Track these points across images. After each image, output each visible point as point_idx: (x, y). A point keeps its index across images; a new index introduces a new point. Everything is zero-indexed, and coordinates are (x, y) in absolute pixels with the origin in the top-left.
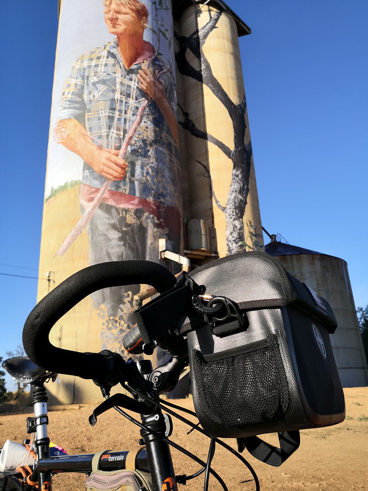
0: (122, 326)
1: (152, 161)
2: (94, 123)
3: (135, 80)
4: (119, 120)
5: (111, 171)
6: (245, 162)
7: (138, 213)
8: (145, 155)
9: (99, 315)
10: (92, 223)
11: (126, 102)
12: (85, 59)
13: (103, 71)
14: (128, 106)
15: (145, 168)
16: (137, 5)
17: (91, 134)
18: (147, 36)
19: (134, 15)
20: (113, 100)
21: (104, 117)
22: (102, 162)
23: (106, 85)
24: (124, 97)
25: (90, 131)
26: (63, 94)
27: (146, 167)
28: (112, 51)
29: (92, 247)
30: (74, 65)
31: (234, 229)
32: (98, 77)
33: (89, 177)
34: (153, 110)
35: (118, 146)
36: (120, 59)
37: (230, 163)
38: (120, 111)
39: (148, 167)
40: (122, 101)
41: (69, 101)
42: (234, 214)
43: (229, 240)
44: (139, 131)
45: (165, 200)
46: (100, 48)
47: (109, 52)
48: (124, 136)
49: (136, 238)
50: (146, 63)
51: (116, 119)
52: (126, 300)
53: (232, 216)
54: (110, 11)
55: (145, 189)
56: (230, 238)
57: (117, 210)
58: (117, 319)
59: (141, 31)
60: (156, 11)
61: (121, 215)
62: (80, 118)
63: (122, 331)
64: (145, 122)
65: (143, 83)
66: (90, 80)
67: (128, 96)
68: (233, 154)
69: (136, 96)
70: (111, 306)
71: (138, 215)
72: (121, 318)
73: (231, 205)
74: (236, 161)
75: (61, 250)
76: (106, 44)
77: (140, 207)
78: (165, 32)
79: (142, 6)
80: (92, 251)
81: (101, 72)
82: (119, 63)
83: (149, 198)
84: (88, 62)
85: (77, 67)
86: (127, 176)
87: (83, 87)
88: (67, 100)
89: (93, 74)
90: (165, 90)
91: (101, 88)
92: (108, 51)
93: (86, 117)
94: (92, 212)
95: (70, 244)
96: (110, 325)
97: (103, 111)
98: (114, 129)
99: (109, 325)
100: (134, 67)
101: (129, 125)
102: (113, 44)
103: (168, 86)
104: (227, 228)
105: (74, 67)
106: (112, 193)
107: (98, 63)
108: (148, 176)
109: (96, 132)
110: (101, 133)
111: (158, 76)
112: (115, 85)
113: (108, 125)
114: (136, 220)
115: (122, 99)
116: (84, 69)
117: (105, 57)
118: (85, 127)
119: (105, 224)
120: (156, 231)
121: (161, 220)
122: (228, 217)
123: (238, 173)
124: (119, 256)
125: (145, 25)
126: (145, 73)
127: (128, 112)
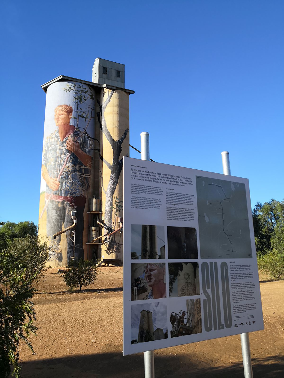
0: (55, 244)
1: (71, 180)
2: (50, 167)
3: (65, 146)
5: (54, 187)
8: (67, 178)
9: (49, 240)
10: (48, 207)
11: (61, 157)
12: (48, 138)
14: (61, 158)
15: (67, 184)
21: (53, 165)
22: (51, 184)
23: (54, 151)
24: (60, 155)
25: (48, 171)
28: (56, 134)
31: (109, 201)
33: (48, 190)
34: (72, 157)
35: (57, 177)
36: (59, 138)
37: (110, 171)
38: (58, 161)
39: (68, 183)
40: (59, 157)
44: (65, 169)
45: (76, 195)
47: (55, 134)
48: (59, 172)
49: (62, 212)
50: (70, 136)
51: (56, 165)
53: (108, 195)
54: (56, 115)
55: (66, 192)
56: (107, 205)
57: (55, 202)
59: (69, 121)
60: (77, 106)
61: (57, 204)
62: (46, 165)
64: (68, 164)
65: (68, 146)
66: (49, 149)
68: (112, 167)
69: (65, 153)
71: (63, 203)
73: (108, 190)
74: (113, 170)
75: (41, 217)
77: (64, 200)
79: (70, 108)
82: (59, 140)
83: (68, 196)
86: (60, 188)
89: (50, 146)
91: (52, 152)
93: (48, 165)
98: (56, 170)
100: (65, 140)
101: (61, 167)
102: (57, 131)
103: (82, 141)
104: (106, 200)
106: (54, 196)
107: (52, 140)
108: (68, 187)
109: (50, 171)
111: (76, 140)
112: (57, 150)
113: (54, 168)
114: (62, 205)
117: (54, 138)
118: (47, 169)
119: (51, 208)
120: (70, 208)
121: (73, 203)
123: (113, 175)
124: (55, 220)
125: (71, 117)
126: (69, 141)
127: (61, 161)
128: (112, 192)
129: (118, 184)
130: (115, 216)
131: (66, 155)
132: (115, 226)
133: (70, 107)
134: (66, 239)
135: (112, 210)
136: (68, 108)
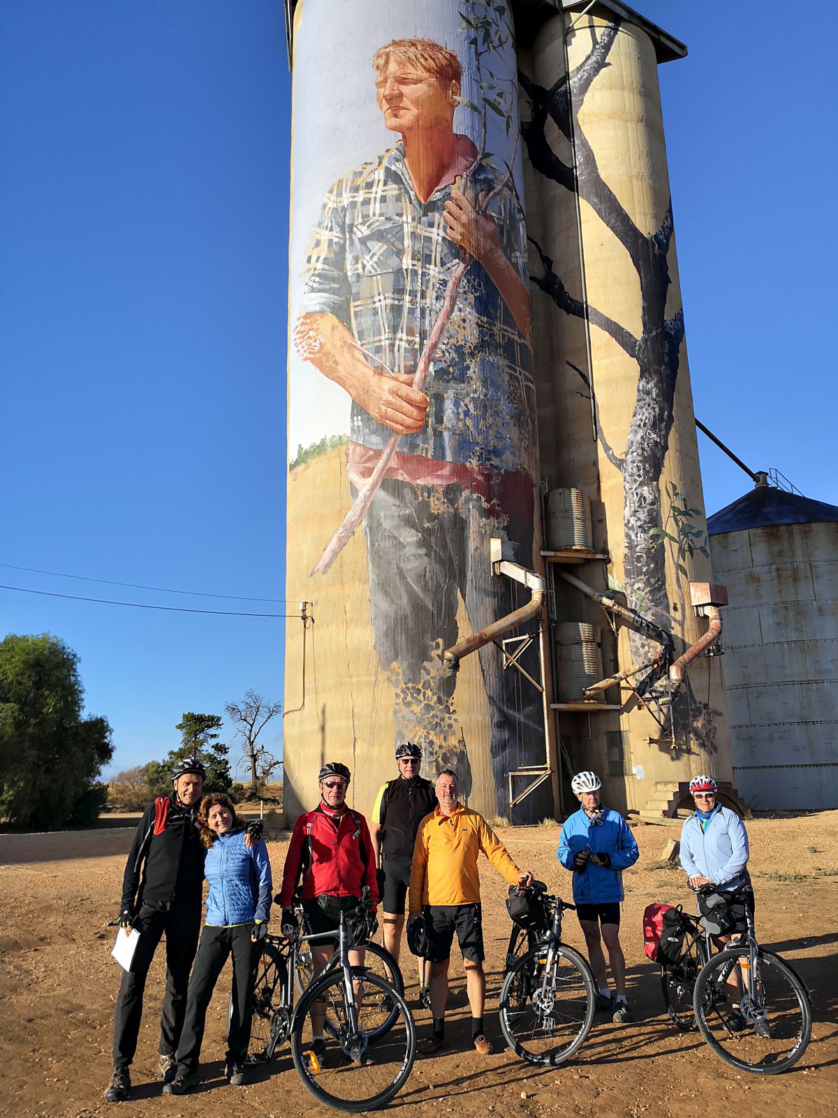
0: (428, 701)
1: (476, 386)
2: (367, 321)
3: (439, 225)
4: (411, 311)
5: (400, 416)
6: (666, 359)
7: (451, 493)
8: (462, 378)
9: (389, 680)
10: (371, 515)
11: (423, 274)
12: (344, 188)
13: (377, 212)
14: (428, 281)
15: (462, 404)
16: (438, 58)
17: (362, 345)
18: (461, 123)
19: (433, 80)
20: (399, 273)
21: (384, 308)
22: (384, 399)
23: (386, 243)
24: (420, 263)
25: (360, 339)
26: (309, 260)
27: (463, 401)
28: (393, 168)
29: (373, 561)
30: (326, 200)
31: (641, 504)
32: (369, 227)
33: (361, 428)
34: (475, 282)
35: (411, 366)
36: (408, 184)
37: (633, 366)
38: (413, 293)
39: (467, 400)
40: (415, 273)
41: (319, 275)
42: (641, 472)
43: (630, 525)
44: (448, 331)
45: (502, 461)
46: (371, 163)
47: (388, 169)
48: (422, 344)
49: (448, 540)
50: (460, 182)
51: (406, 311)
52: (434, 653)
53: (636, 477)
54: (386, 80)
55: (463, 444)
56: (633, 520)
57: (413, 490)
58: (420, 687)
59: (448, 116)
60: (477, 60)
61: (420, 498)
62: (341, 312)
63: (428, 707)
64: (460, 310)
65: (455, 228)
66: (355, 234)
67: (427, 259)
68: (640, 346)
69: (441, 258)
70: (409, 665)
71: (451, 497)
72: (427, 685)
73: (635, 454)
74: (646, 360)
75: (321, 565)
76: (383, 153)
77: (455, 480)
78: (499, 99)
79: (448, 56)
80: (373, 567)
81: (374, 215)
82: (407, 192)
83: (470, 462)
84: (350, 195)
85: (331, 205)
86: (430, 423)
87: (343, 248)
88: (316, 272)
89: (360, 220)
90: (498, 231)
91: (377, 248)
92: (387, 167)
93: (352, 310)
94: (370, 496)
95: (335, 554)
96: (409, 698)
97: (382, 297)
98: (402, 332)
99: (406, 699)
100: (436, 196)
101: (430, 322)
102: (394, 153)
103: (504, 220)
104: (626, 501)
105: (325, 205)
106: (403, 458)
107: (368, 196)
108: (467, 418)
109: (371, 339)
110: (380, 341)
111: (484, 206)
112: (401, 240)
113: (392, 324)
114: (448, 507)
115: (416, 268)
116: (344, 209)
117: (381, 184)
118: (350, 329)
119: (393, 516)
120: (485, 525)
121: (494, 501)
122: (628, 478)
123: (651, 385)
124: (419, 576)
125: (457, 98)
126: (457, 205)
127: (429, 293)
128: (653, 463)
129: (673, 429)
130: (677, 574)
131: (449, 265)
132: (682, 624)
133: (451, 54)
134: (480, 677)
135: (662, 546)
136: (440, 56)
